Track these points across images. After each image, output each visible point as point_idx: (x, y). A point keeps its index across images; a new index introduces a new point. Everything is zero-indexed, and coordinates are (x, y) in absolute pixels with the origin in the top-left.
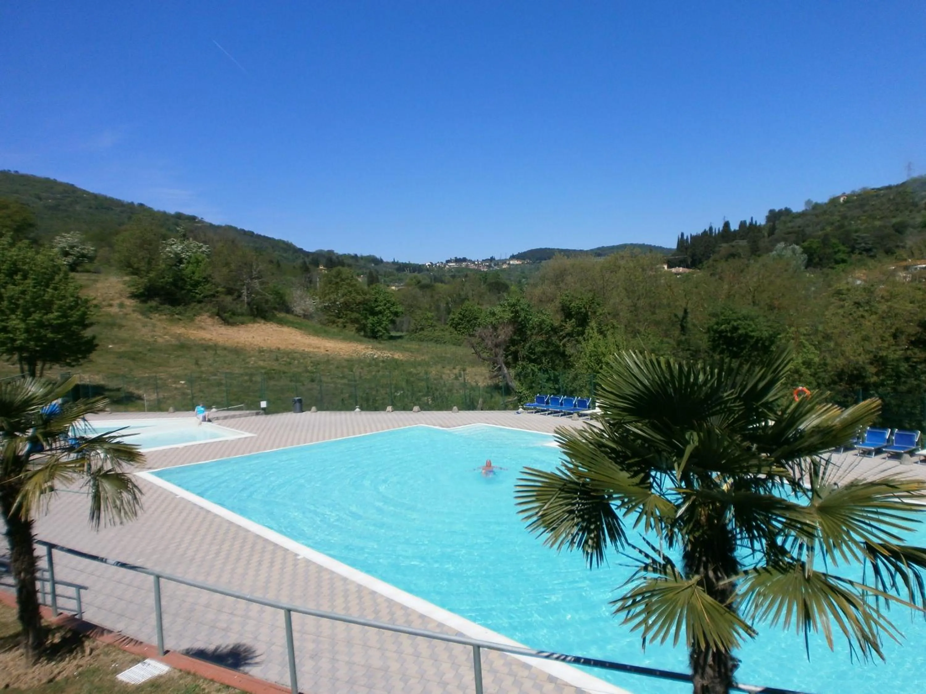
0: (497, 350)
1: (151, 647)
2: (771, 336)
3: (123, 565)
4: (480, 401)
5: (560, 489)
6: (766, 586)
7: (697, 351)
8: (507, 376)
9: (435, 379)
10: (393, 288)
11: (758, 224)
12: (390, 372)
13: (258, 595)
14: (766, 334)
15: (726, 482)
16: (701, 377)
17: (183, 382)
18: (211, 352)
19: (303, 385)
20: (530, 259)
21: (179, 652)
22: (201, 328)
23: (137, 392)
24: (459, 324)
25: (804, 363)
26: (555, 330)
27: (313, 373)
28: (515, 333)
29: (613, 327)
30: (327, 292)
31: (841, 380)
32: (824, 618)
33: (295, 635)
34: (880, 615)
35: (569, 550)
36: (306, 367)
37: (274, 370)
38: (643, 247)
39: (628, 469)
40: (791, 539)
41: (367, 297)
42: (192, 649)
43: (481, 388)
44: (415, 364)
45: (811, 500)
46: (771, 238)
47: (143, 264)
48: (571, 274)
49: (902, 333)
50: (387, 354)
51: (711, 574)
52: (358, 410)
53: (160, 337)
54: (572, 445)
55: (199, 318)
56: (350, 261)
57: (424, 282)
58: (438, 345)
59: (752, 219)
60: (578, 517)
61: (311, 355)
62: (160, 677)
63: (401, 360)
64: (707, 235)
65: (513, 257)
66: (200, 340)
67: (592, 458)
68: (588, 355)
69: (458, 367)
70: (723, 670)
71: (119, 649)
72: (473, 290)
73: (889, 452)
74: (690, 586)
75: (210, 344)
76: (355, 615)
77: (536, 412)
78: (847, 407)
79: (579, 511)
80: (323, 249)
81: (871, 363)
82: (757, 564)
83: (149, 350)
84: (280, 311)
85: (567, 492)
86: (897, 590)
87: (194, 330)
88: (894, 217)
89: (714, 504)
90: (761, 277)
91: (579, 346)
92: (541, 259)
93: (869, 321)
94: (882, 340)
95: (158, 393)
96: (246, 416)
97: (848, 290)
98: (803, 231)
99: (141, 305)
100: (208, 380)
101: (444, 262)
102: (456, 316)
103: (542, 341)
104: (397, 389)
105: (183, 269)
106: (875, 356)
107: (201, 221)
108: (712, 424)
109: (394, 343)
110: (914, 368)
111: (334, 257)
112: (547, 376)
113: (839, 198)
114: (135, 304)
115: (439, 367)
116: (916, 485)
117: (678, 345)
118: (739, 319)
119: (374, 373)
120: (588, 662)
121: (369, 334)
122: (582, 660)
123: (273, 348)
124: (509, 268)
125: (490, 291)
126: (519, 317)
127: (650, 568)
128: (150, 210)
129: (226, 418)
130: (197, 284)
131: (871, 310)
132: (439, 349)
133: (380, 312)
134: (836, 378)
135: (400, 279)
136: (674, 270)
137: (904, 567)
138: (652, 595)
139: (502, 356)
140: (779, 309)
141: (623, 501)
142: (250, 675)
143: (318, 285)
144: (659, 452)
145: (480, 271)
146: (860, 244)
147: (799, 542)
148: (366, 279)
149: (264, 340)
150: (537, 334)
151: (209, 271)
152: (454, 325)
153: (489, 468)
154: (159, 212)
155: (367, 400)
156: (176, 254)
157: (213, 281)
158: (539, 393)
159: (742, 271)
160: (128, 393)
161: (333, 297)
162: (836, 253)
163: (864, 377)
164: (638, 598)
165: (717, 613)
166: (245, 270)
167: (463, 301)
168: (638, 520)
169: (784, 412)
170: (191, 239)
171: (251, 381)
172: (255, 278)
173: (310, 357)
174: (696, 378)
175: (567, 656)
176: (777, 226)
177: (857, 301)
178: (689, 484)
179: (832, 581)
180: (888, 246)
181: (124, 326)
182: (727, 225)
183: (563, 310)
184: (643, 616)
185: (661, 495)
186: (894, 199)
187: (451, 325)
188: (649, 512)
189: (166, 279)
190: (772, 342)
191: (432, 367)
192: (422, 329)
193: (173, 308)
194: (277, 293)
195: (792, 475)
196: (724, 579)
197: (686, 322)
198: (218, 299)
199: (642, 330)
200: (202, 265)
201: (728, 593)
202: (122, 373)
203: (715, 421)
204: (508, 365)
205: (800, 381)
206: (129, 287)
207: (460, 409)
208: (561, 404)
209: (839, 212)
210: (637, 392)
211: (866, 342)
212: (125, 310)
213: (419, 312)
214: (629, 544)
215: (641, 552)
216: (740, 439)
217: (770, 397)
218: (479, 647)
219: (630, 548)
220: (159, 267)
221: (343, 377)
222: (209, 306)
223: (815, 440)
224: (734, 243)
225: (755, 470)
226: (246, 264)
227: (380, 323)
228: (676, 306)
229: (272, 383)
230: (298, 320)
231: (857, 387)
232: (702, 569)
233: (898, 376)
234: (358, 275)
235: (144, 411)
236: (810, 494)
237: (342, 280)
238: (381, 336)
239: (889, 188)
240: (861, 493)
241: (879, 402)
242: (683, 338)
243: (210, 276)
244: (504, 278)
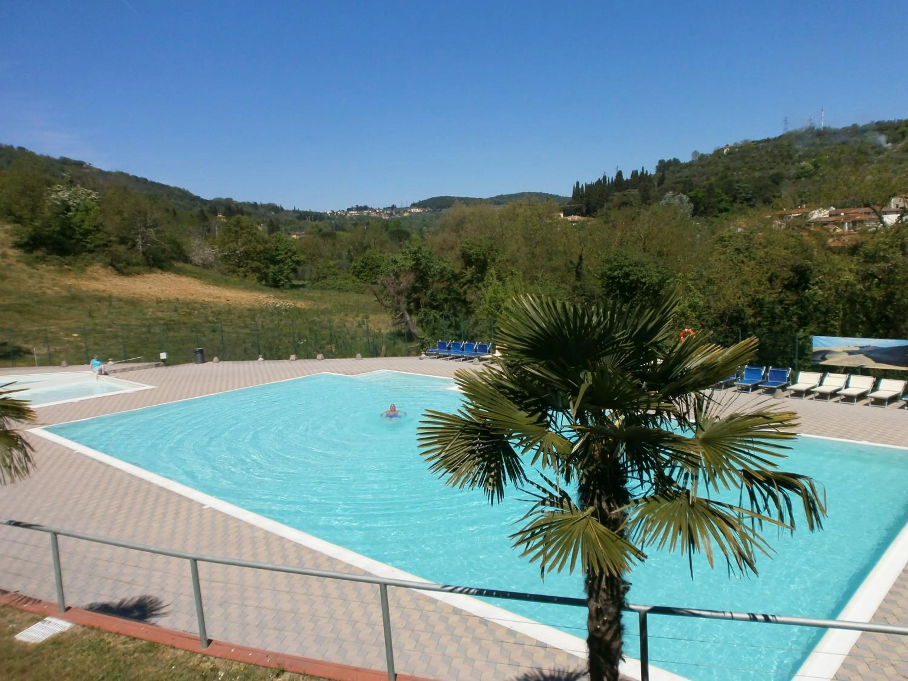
0: (399, 297)
1: (50, 604)
2: (660, 281)
3: (17, 524)
4: (384, 348)
5: (461, 430)
6: (654, 513)
7: (592, 297)
8: (410, 323)
9: (339, 327)
10: (295, 236)
11: (648, 174)
12: (293, 321)
13: (163, 547)
14: (655, 280)
15: (618, 418)
16: (595, 319)
17: (76, 335)
18: (105, 303)
19: (204, 335)
20: (430, 207)
21: (82, 608)
22: (95, 279)
23: (25, 346)
24: (361, 272)
25: (690, 306)
26: (456, 277)
27: (213, 322)
28: (416, 281)
29: (512, 274)
30: (226, 240)
31: (722, 322)
32: (706, 539)
33: (202, 584)
34: (755, 534)
35: (471, 488)
36: (206, 317)
37: (173, 321)
38: (540, 195)
39: (525, 408)
40: (677, 470)
41: (267, 246)
42: (96, 604)
43: (384, 336)
44: (318, 313)
45: (696, 432)
46: (660, 187)
47: (26, 211)
48: (470, 221)
49: (777, 277)
50: (289, 303)
51: (604, 505)
52: (261, 359)
53: (49, 288)
54: (473, 387)
55: (90, 269)
56: (250, 210)
57: (325, 230)
58: (341, 294)
59: (643, 168)
60: (479, 457)
61: (212, 305)
62: (63, 633)
63: (304, 309)
64: (601, 183)
65: (414, 205)
66: (93, 291)
67: (492, 399)
68: (488, 301)
69: (361, 315)
70: (615, 593)
71: (17, 609)
72: (375, 239)
73: (764, 388)
74: (585, 517)
75: (104, 295)
76: (263, 561)
77: (438, 358)
78: (728, 347)
79: (480, 451)
80: (221, 197)
81: (750, 306)
82: (647, 493)
83: (37, 302)
84: (178, 260)
85: (468, 433)
86: (769, 511)
87: (86, 281)
88: (771, 168)
89: (606, 439)
90: (651, 224)
91: (479, 292)
92: (441, 207)
93: (748, 266)
94: (759, 284)
95: (48, 347)
96: (145, 368)
97: (730, 237)
98: (690, 180)
99: (26, 255)
100: (103, 332)
101: (346, 210)
102: (358, 264)
103: (444, 288)
104: (300, 338)
105: (71, 218)
106: (753, 299)
107: (89, 167)
108: (605, 364)
109: (295, 291)
110: (786, 310)
111: (233, 206)
112: (449, 322)
113: (723, 149)
114: (19, 254)
115: (342, 315)
116: (788, 416)
117: (574, 291)
118: (631, 265)
119: (276, 322)
120: (490, 593)
121: (271, 283)
122: (485, 592)
123: (172, 298)
124: (410, 217)
125: (391, 239)
126: (421, 264)
127: (547, 503)
128: (31, 155)
129: (124, 370)
130: (87, 233)
131: (750, 256)
132: (342, 297)
133: (282, 261)
134: (719, 321)
135: (300, 228)
136: (569, 218)
137: (775, 491)
138: (550, 528)
139: (404, 303)
140: (667, 255)
141: (522, 440)
142: (157, 626)
143: (217, 233)
144: (555, 392)
145: (382, 219)
146: (741, 193)
147: (685, 471)
148: (266, 228)
149: (162, 290)
150: (438, 281)
151: (100, 219)
152: (356, 273)
153: (393, 413)
154: (41, 157)
155: (271, 349)
156: (63, 202)
157: (105, 230)
158: (441, 339)
159: (633, 219)
160: (15, 347)
161: (232, 246)
162: (719, 202)
163: (743, 319)
164: (538, 531)
165: (609, 540)
166: (139, 219)
167: (365, 249)
168: (536, 457)
169: (671, 352)
170: (79, 186)
171: (149, 332)
172: (150, 227)
173: (211, 308)
174: (590, 320)
175: (471, 589)
176: (666, 176)
177: (738, 247)
178: (584, 421)
179: (713, 506)
180: (766, 196)
181: (7, 278)
182: (620, 174)
183: (463, 257)
184: (542, 547)
185: (557, 432)
186: (772, 151)
187: (353, 273)
188: (546, 449)
189: (52, 228)
190: (661, 287)
191: (335, 315)
192: (324, 277)
193: (62, 259)
194: (174, 242)
195: (679, 409)
196: (616, 509)
197: (581, 269)
198: (111, 249)
199: (540, 275)
200: (92, 214)
201: (620, 522)
202: (8, 326)
203: (607, 360)
204: (410, 312)
205: (686, 324)
206: (12, 236)
207: (364, 356)
208: (463, 349)
209: (723, 163)
210: (533, 333)
211: (745, 286)
212: (8, 261)
213: (321, 260)
214: (528, 481)
215: (539, 487)
216: (631, 377)
217: (658, 337)
218: (385, 585)
219: (530, 484)
220: (44, 216)
221: (246, 327)
222: (101, 256)
223: (699, 376)
224: (626, 192)
225: (645, 406)
226: (139, 212)
227: (281, 272)
228: (572, 253)
229: (172, 334)
230: (197, 270)
231: (737, 329)
232: (596, 501)
233: (773, 317)
234: (259, 224)
235: (34, 366)
236: (694, 427)
237: (242, 229)
238: (283, 285)
239: (768, 140)
240: (739, 424)
241: (757, 340)
242: (579, 284)
243: (101, 224)
244: (405, 226)
